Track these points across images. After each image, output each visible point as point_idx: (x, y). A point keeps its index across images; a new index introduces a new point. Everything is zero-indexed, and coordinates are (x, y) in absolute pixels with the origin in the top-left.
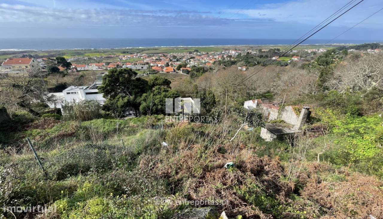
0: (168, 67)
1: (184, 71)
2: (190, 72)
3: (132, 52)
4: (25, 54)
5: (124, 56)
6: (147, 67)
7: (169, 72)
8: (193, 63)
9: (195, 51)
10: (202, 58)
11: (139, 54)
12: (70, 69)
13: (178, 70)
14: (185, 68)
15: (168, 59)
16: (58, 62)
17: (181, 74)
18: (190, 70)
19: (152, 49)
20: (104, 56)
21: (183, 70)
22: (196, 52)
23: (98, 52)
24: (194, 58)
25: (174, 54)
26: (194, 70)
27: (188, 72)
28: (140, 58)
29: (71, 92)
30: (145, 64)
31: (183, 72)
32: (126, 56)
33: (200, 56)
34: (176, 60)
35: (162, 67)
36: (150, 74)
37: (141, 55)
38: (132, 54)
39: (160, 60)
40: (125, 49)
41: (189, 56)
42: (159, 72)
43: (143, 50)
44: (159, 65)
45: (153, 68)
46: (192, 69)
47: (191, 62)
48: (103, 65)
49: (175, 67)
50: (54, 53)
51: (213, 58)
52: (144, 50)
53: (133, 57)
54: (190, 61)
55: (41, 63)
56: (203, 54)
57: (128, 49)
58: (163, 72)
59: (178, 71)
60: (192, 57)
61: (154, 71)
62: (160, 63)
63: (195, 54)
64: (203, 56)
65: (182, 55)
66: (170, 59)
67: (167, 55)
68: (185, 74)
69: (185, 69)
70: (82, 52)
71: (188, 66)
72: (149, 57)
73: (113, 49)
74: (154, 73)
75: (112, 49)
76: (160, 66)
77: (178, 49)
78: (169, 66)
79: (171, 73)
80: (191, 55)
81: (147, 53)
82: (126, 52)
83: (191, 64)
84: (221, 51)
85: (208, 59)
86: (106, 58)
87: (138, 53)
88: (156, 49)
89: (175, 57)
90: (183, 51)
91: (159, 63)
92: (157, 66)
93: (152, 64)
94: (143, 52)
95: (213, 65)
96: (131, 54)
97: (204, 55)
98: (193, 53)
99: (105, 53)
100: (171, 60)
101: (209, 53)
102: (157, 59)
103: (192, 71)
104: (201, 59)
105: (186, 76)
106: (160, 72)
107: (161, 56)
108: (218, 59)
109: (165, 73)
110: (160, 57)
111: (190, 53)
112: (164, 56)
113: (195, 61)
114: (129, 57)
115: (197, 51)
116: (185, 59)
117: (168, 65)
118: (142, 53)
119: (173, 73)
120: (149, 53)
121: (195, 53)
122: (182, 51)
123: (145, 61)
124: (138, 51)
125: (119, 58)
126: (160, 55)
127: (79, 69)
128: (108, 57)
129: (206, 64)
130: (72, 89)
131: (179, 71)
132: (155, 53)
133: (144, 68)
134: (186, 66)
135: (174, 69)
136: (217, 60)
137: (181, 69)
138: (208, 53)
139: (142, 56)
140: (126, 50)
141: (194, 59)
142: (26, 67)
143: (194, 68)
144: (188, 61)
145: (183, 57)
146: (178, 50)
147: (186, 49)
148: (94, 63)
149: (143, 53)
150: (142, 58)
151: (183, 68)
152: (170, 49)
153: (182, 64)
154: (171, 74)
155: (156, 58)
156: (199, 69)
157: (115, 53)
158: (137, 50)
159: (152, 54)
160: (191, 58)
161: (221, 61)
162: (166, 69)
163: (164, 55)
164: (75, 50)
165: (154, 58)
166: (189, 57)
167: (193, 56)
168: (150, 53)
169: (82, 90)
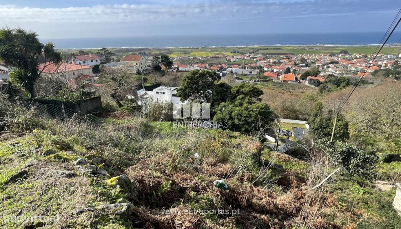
0: (287, 74)
1: (312, 82)
2: (321, 83)
3: (243, 52)
4: (142, 51)
5: (233, 57)
6: (257, 71)
7: (287, 81)
8: (333, 71)
9: (341, 53)
10: (353, 64)
11: (252, 55)
12: (171, 69)
13: (303, 79)
14: (316, 77)
15: (293, 62)
16: (162, 61)
17: (306, 86)
18: (322, 80)
19: (272, 48)
20: (211, 55)
21: (310, 81)
22: (344, 54)
23: (205, 51)
24: (337, 63)
25: (304, 56)
26: (330, 81)
27: (318, 83)
28: (252, 59)
29: (159, 91)
30: (255, 68)
31: (309, 83)
32: (235, 57)
33: (350, 60)
34: (304, 65)
35: (278, 74)
36: (258, 81)
37: (255, 55)
38: (244, 54)
39: (280, 63)
40: (237, 48)
41: (328, 59)
42: (272, 79)
43: (258, 50)
44: (275, 71)
45: (265, 74)
46: (327, 80)
47: (330, 69)
48: (206, 67)
49: (299, 74)
50: (164, 51)
51: (374, 65)
52: (261, 49)
53: (244, 58)
54: (328, 67)
55: (149, 61)
56: (356, 58)
57: (239, 48)
58: (278, 81)
59: (301, 81)
60: (333, 61)
61: (265, 77)
62: (278, 68)
63: (340, 57)
64: (355, 60)
65: (317, 57)
66: (295, 62)
67: (292, 58)
68: (313, 86)
69: (314, 78)
70: (190, 50)
71: (322, 74)
72: (266, 59)
73: (223, 48)
74: (264, 81)
75: (221, 48)
76: (277, 72)
77: (312, 49)
78: (290, 72)
79: (289, 82)
80: (333, 58)
81: (263, 54)
82: (237, 52)
83: (329, 72)
84: (397, 54)
85: (364, 65)
86: (212, 58)
87: (251, 53)
88: (277, 49)
89: (303, 60)
90: (320, 51)
91: (276, 68)
92: (273, 71)
93: (265, 69)
94: (259, 52)
95: (371, 76)
96: (242, 54)
97: (359, 58)
98: (337, 55)
99: (213, 53)
100: (296, 65)
101: (369, 56)
102: (275, 63)
103: (326, 82)
104: (350, 65)
105: (313, 88)
106: (274, 80)
107: (283, 58)
108: (386, 66)
109: (280, 81)
110: (281, 60)
111: (332, 55)
112: (288, 58)
113: (337, 67)
114: (239, 57)
115: (345, 52)
116: (321, 63)
117: (288, 71)
118: (256, 53)
119: (293, 82)
120: (265, 54)
121: (341, 55)
122: (318, 52)
123: (258, 64)
124: (252, 51)
125: (227, 59)
126: (282, 56)
127: (180, 69)
128: (214, 58)
129: (357, 74)
130: (162, 89)
131: (304, 81)
132: (275, 54)
133: (253, 73)
134: (317, 74)
135: (296, 78)
136: (382, 68)
137: (308, 78)
138: (366, 56)
139: (256, 57)
140: (237, 50)
141: (336, 65)
142: (137, 64)
143: (330, 78)
144: (325, 67)
145: (319, 60)
146: (311, 51)
147: (327, 48)
148: (198, 63)
149: (259, 54)
150: (255, 59)
151: (310, 77)
152: (298, 49)
153: (312, 71)
154: (290, 84)
155: (275, 60)
156: (339, 80)
157: (223, 52)
158: (252, 49)
159: (271, 56)
160: (332, 63)
161: (390, 70)
162: (283, 76)
163: (287, 56)
164: (183, 48)
165: (271, 61)
166: (328, 62)
167: (336, 59)
168: (267, 54)
169: (169, 91)
